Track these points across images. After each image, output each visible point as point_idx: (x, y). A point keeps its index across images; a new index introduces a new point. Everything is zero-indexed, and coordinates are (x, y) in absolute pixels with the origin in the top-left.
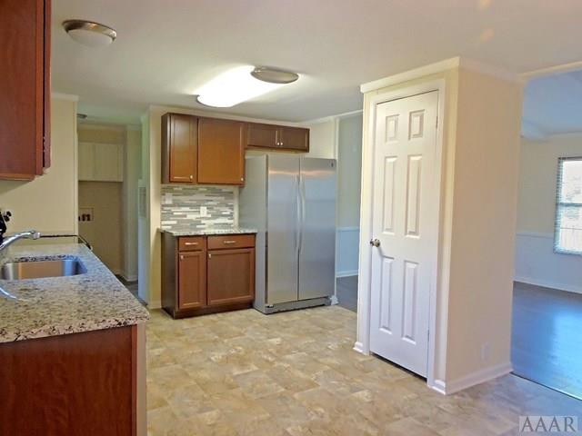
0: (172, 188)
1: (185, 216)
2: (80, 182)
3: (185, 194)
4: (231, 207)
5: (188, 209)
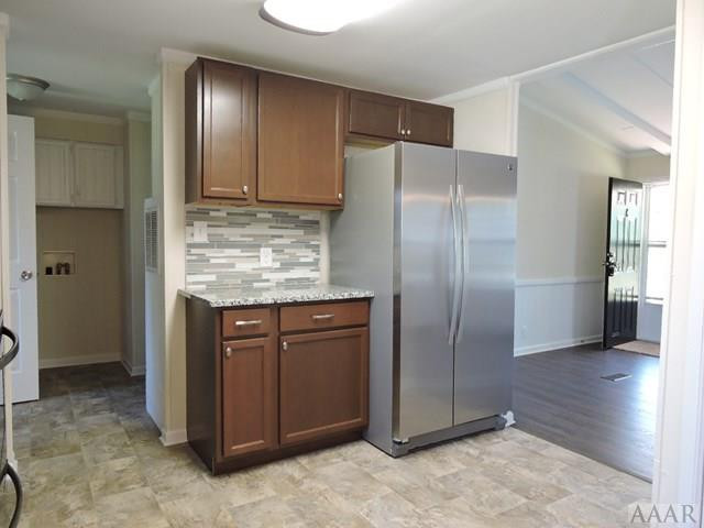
0: (206, 212)
1: (233, 266)
2: (40, 209)
3: (231, 224)
4: (316, 249)
5: (237, 252)
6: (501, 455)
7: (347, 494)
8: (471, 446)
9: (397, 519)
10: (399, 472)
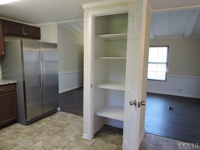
6: (56, 119)
7: (11, 139)
8: (48, 118)
9: (26, 141)
10: (27, 129)
